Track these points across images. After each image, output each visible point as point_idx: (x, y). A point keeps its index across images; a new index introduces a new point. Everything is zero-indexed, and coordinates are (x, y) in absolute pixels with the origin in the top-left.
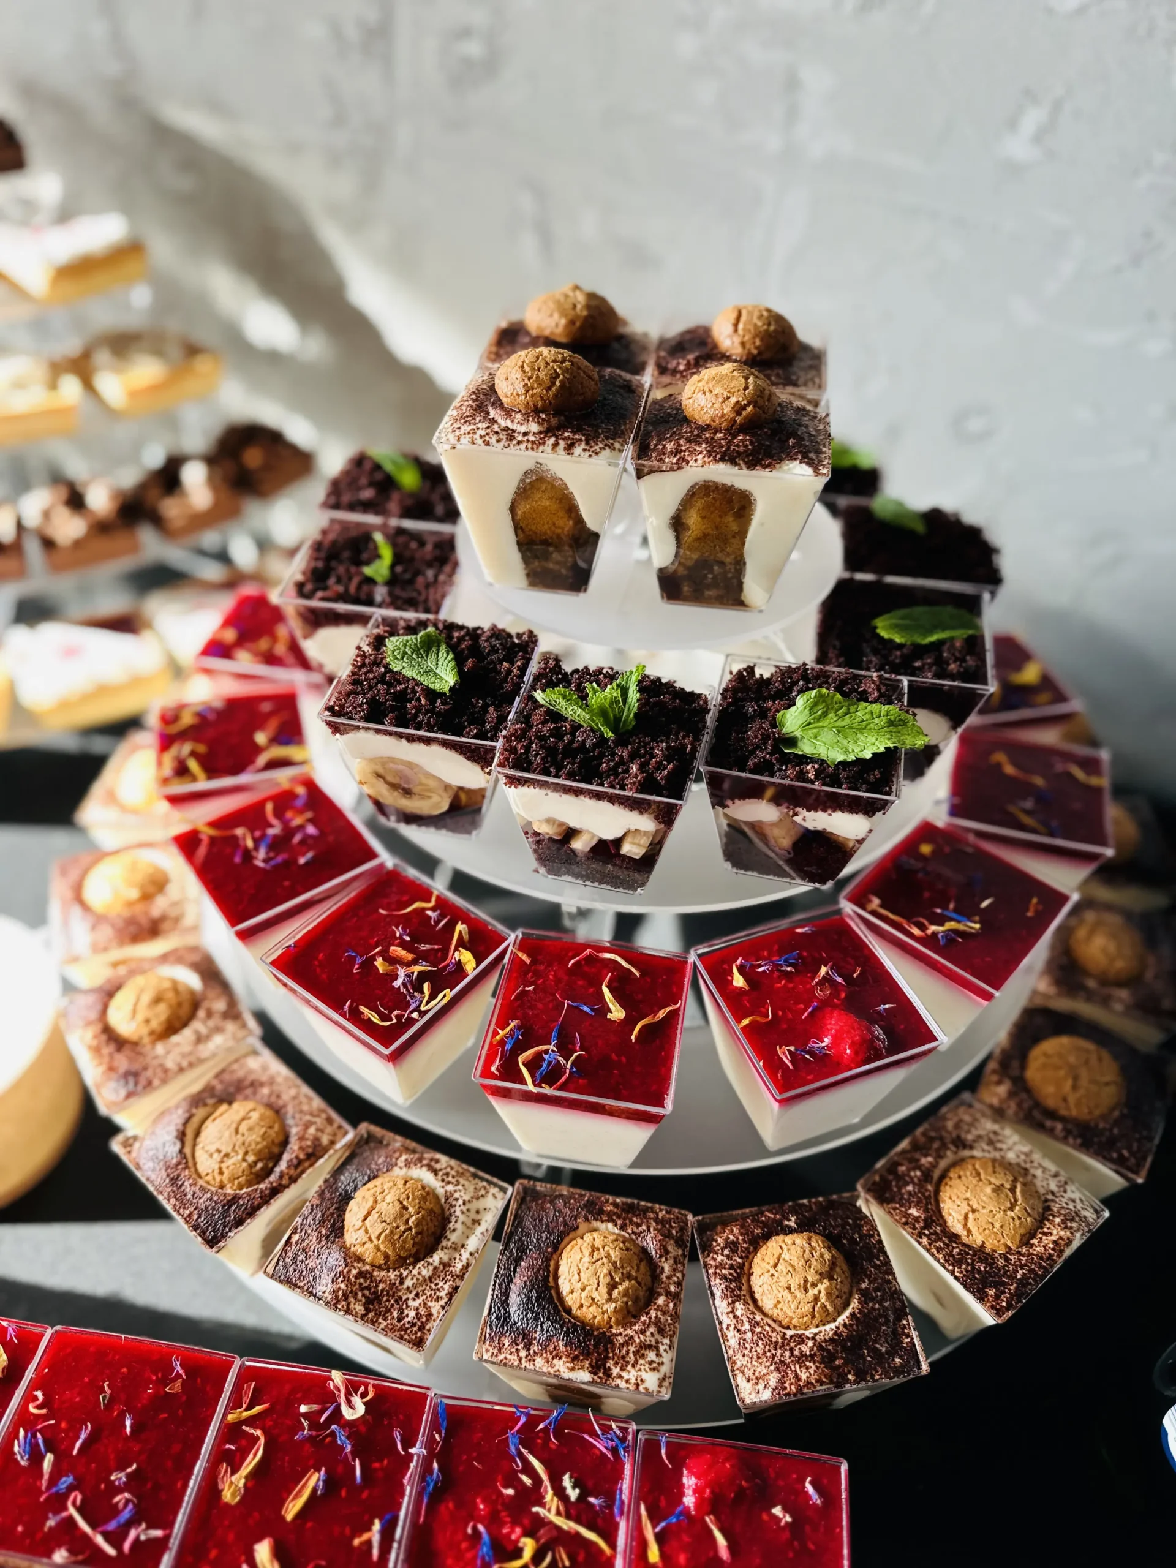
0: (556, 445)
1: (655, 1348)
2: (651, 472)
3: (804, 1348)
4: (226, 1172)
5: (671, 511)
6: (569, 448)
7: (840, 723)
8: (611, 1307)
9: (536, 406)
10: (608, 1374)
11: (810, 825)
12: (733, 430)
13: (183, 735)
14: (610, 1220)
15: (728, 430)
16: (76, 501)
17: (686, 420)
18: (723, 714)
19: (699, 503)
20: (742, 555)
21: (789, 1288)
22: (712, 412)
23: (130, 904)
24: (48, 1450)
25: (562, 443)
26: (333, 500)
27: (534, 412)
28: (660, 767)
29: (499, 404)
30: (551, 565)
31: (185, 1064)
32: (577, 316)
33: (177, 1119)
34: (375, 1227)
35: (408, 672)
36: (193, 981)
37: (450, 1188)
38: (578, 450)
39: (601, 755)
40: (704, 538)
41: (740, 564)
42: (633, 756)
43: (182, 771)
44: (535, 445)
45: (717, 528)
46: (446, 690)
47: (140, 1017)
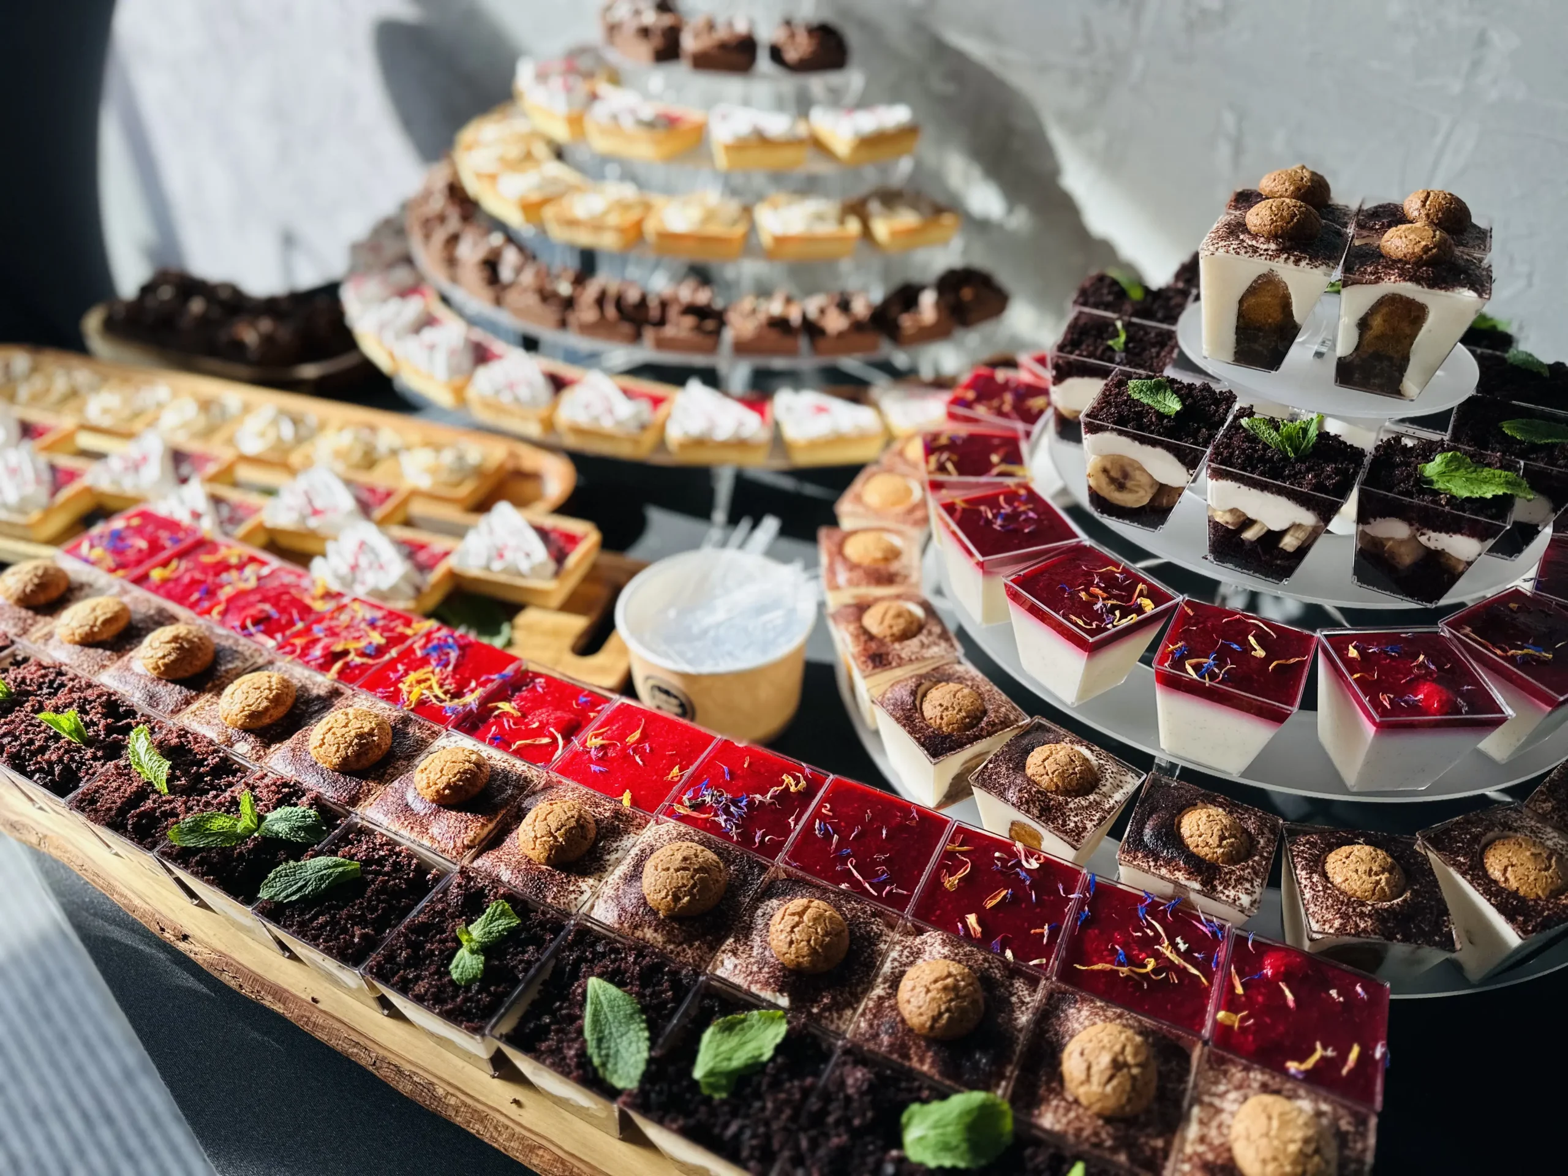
0: (1287, 259)
1: (1251, 882)
2: (1353, 284)
3: (1364, 909)
4: (945, 719)
5: (1361, 314)
6: (1297, 262)
7: (1468, 476)
8: (1220, 851)
9: (1276, 233)
10: (1214, 888)
11: (1432, 545)
12: (1419, 262)
13: (942, 449)
14: (1221, 806)
15: (1415, 263)
16: (844, 306)
17: (1381, 256)
18: (1376, 460)
19: (1385, 310)
20: (1408, 353)
21: (1357, 871)
22: (1405, 251)
23: (876, 560)
24: (835, 833)
25: (1292, 258)
26: (1081, 300)
27: (1272, 236)
28: (1329, 477)
29: (1246, 231)
30: (1256, 347)
31: (913, 657)
32: (1304, 186)
33: (912, 683)
34: (1050, 766)
35: (1145, 401)
36: (919, 612)
37: (1102, 762)
38: (1303, 263)
39: (1284, 467)
40: (1379, 338)
41: (1406, 359)
42: (1308, 470)
43: (942, 468)
44: (1272, 258)
45: (1394, 330)
46: (1173, 413)
47: (887, 622)
